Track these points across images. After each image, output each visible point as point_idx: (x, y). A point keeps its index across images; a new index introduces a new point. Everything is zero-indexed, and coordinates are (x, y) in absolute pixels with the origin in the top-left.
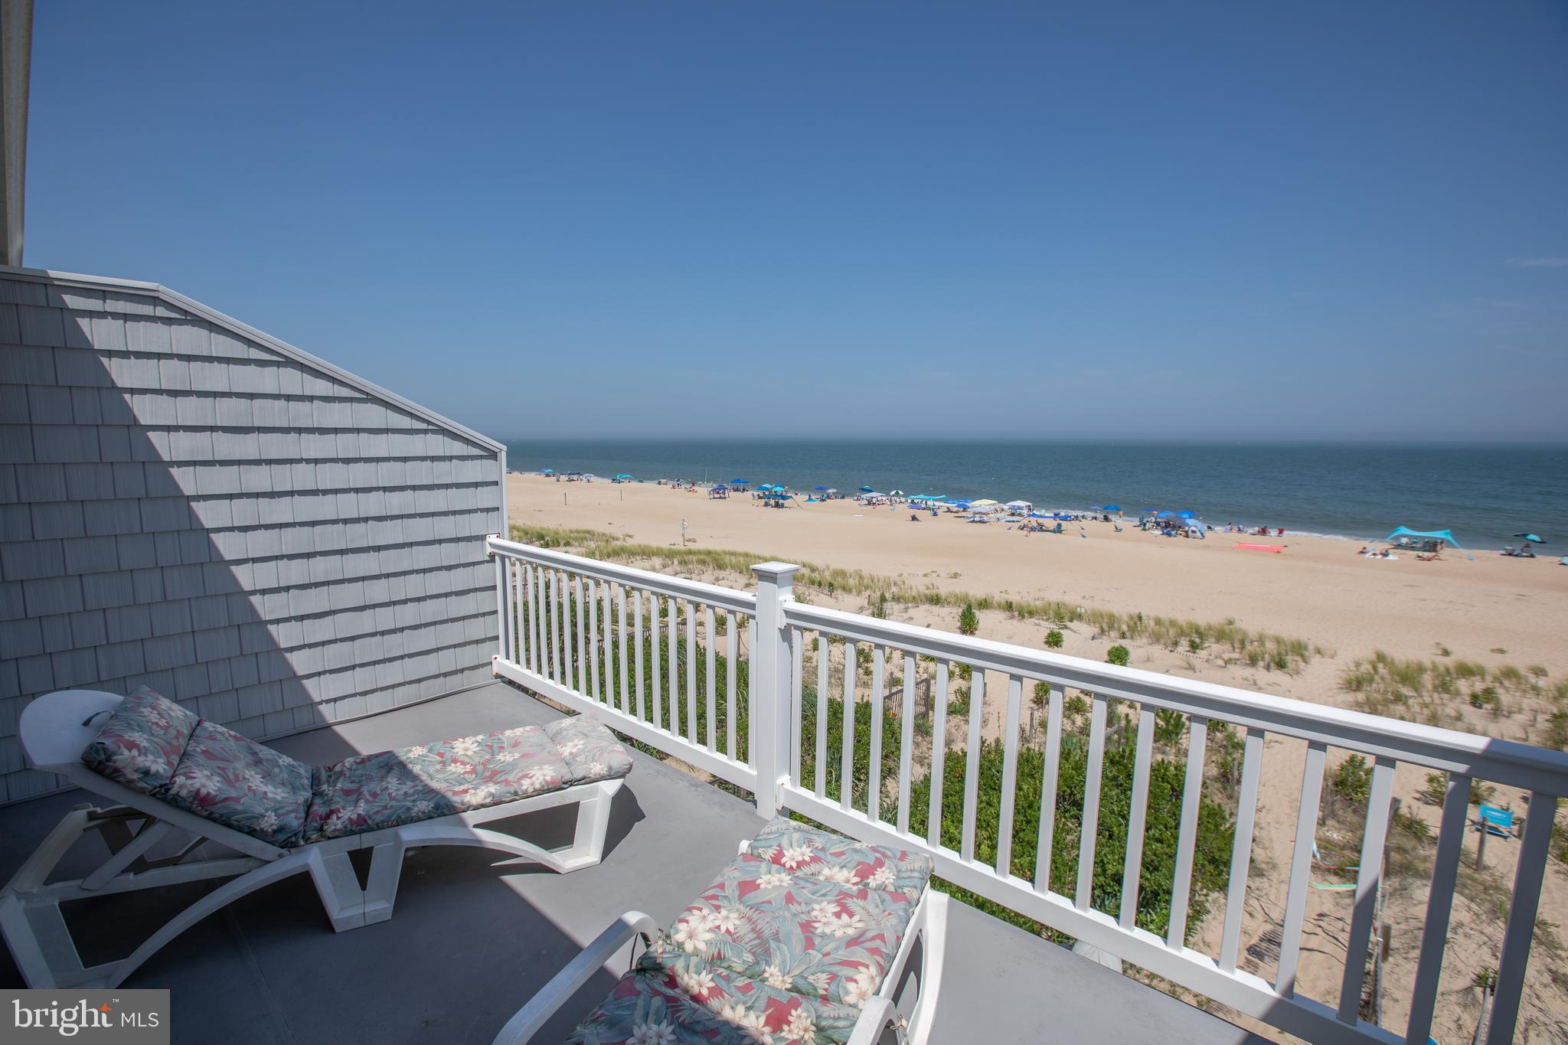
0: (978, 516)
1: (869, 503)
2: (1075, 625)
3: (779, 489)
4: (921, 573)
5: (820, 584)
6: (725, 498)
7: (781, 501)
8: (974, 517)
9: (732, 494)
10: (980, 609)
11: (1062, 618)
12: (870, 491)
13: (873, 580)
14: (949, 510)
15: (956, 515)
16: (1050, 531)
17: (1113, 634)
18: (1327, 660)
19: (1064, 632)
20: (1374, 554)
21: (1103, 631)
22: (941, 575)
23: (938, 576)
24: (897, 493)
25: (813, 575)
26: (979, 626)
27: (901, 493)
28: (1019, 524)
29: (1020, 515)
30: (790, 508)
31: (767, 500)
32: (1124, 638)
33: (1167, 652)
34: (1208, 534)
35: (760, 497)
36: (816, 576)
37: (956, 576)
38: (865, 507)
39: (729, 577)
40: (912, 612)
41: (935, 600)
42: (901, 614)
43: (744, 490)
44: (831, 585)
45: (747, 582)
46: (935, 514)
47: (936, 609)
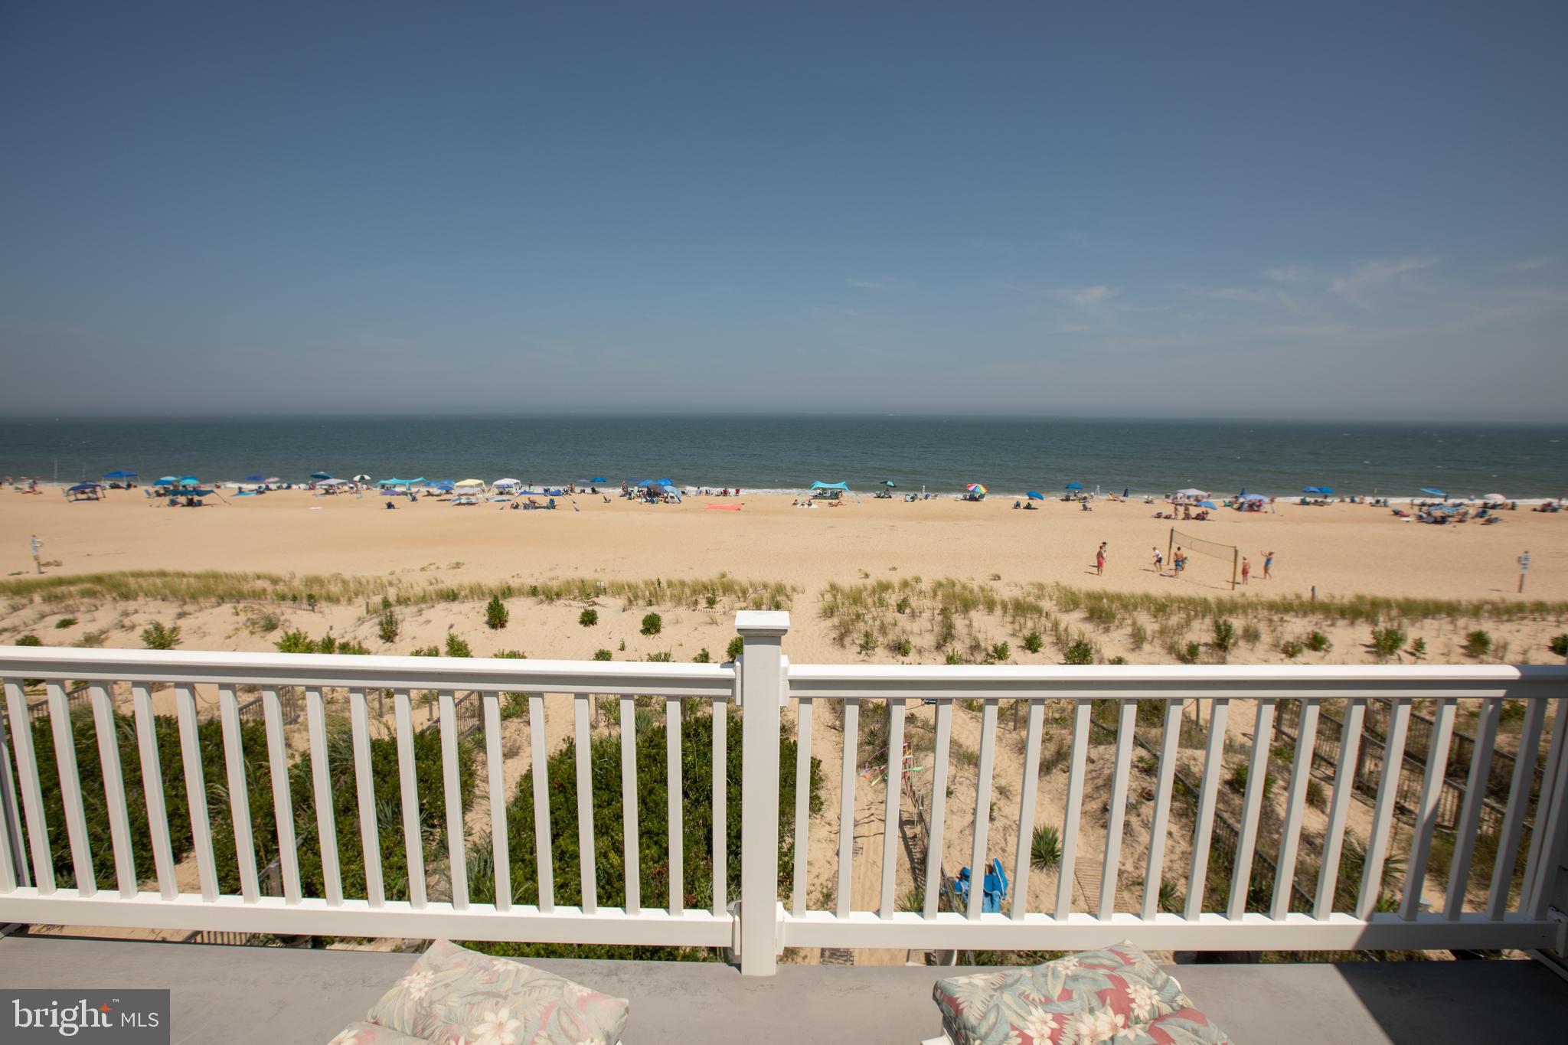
0: (464, 497)
1: (327, 492)
2: (601, 600)
3: (191, 483)
4: (418, 567)
5: (295, 599)
6: (97, 499)
7: (196, 498)
8: (460, 499)
9: (110, 492)
10: (505, 598)
11: (589, 595)
12: (325, 478)
13: (360, 583)
14: (429, 494)
15: (439, 498)
16: (544, 507)
17: (641, 602)
18: (801, 595)
19: (595, 608)
20: (803, 505)
21: (630, 602)
22: (441, 567)
23: (438, 568)
24: (362, 479)
25: (277, 587)
26: (510, 617)
27: (367, 477)
28: (511, 503)
29: (509, 493)
30: (212, 505)
31: (171, 497)
32: (651, 605)
33: (690, 611)
34: (683, 498)
35: (159, 494)
36: (280, 587)
37: (458, 565)
39: (146, 608)
40: (428, 614)
41: (451, 596)
42: (414, 619)
43: (129, 486)
44: (311, 597)
45: (179, 610)
46: (414, 499)
47: (455, 606)
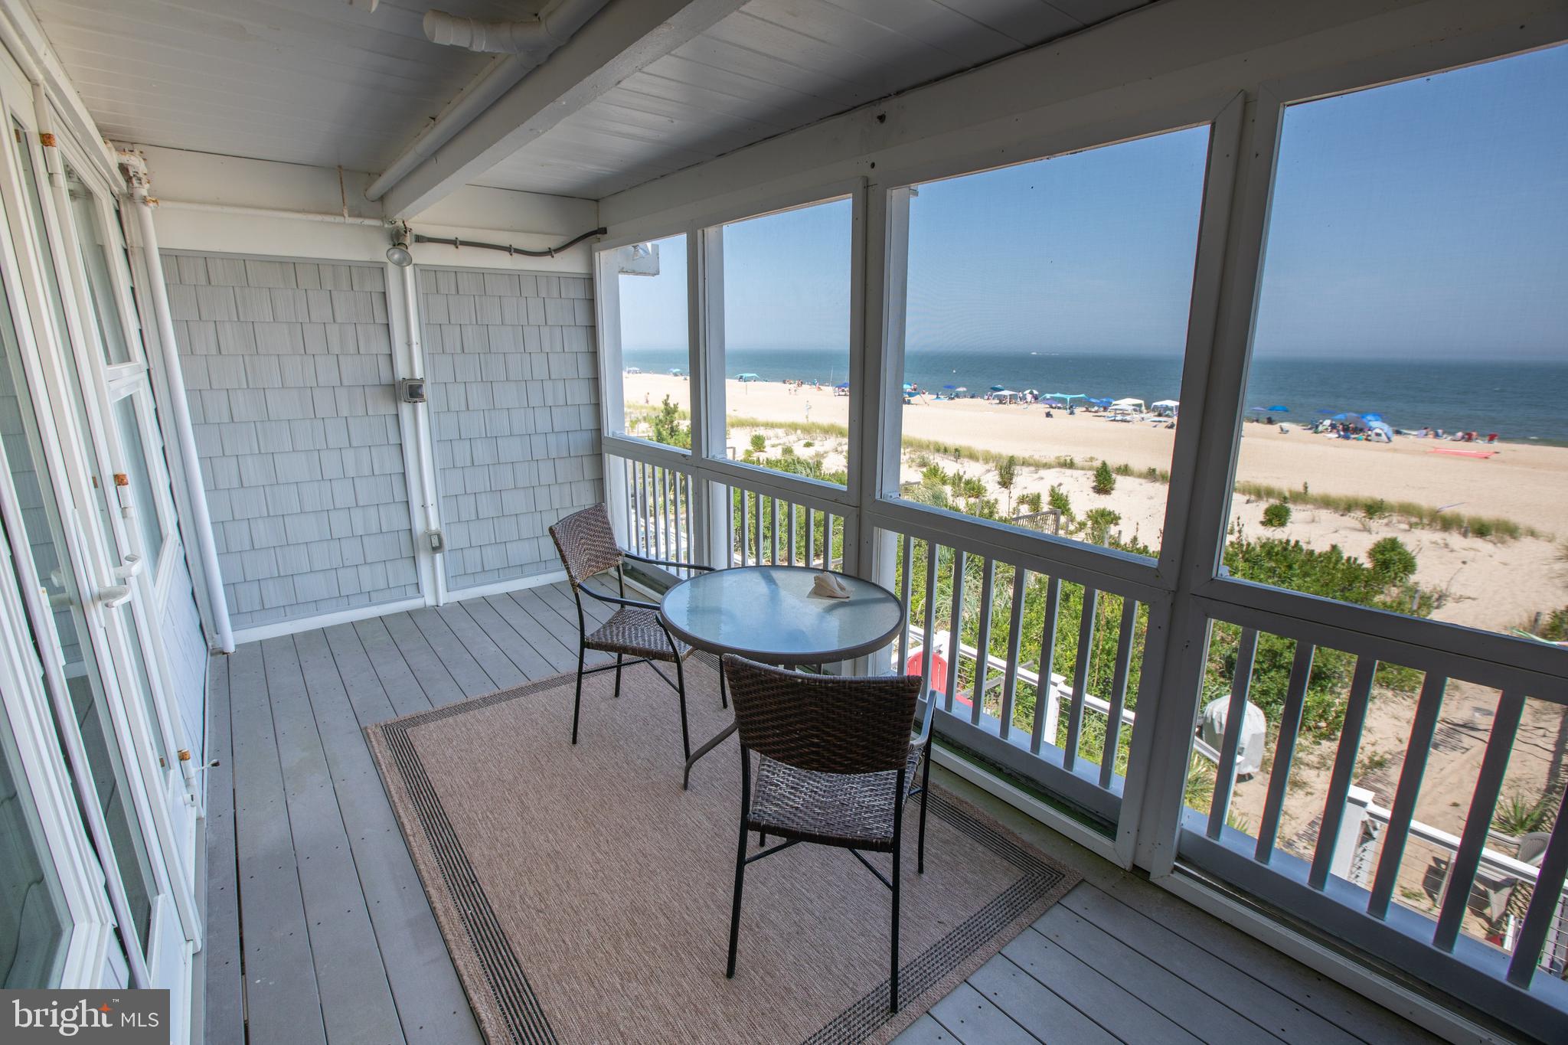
0: (1119, 415)
1: (1000, 402)
5: (945, 453)
8: (1115, 417)
10: (1117, 473)
12: (1002, 390)
13: (999, 455)
15: (1096, 414)
18: (1542, 540)
21: (1261, 498)
24: (1032, 393)
26: (1117, 489)
27: (1036, 393)
28: (1166, 424)
30: (916, 404)
33: (1337, 515)
34: (1395, 438)
38: (994, 406)
41: (1068, 466)
44: (958, 454)
46: (1072, 414)
47: (1068, 472)
